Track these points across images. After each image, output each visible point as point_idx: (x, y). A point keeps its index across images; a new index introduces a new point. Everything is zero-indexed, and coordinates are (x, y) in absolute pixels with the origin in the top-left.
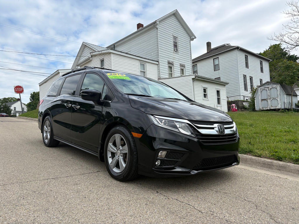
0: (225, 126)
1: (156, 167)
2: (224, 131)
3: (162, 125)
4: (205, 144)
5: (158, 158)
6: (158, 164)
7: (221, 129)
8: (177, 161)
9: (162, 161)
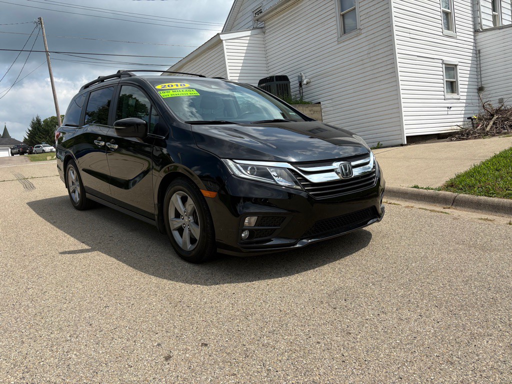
0: (353, 164)
1: (242, 241)
2: (351, 172)
3: (246, 175)
4: (318, 198)
5: (244, 227)
6: (245, 236)
7: (346, 170)
8: (275, 229)
9: (252, 232)
